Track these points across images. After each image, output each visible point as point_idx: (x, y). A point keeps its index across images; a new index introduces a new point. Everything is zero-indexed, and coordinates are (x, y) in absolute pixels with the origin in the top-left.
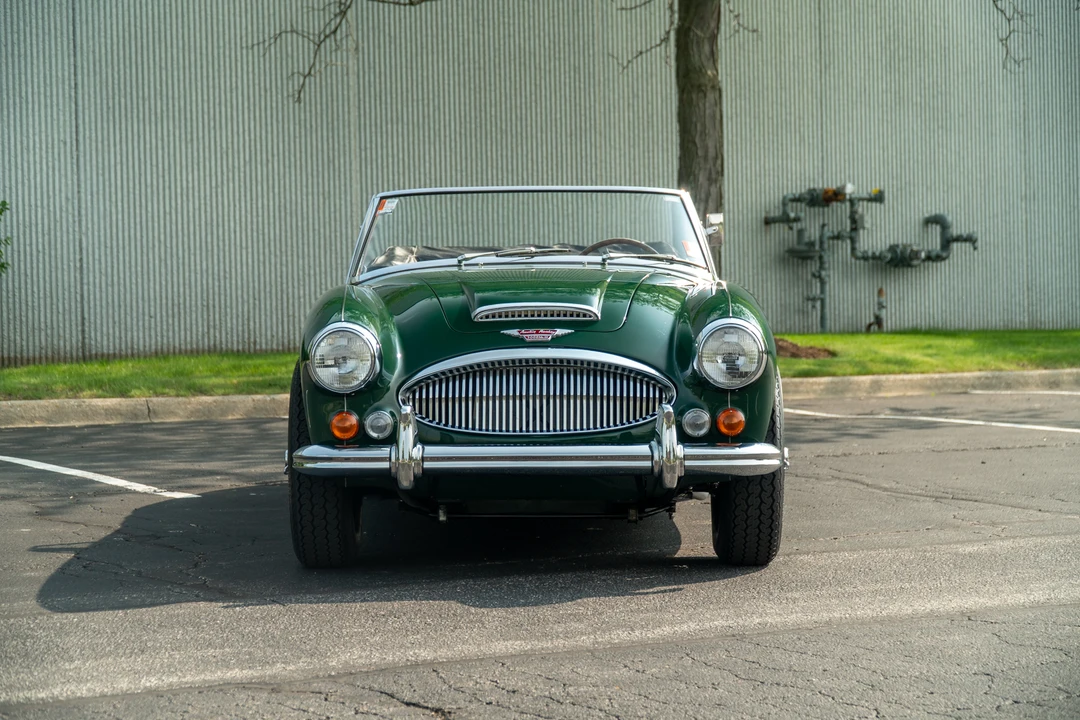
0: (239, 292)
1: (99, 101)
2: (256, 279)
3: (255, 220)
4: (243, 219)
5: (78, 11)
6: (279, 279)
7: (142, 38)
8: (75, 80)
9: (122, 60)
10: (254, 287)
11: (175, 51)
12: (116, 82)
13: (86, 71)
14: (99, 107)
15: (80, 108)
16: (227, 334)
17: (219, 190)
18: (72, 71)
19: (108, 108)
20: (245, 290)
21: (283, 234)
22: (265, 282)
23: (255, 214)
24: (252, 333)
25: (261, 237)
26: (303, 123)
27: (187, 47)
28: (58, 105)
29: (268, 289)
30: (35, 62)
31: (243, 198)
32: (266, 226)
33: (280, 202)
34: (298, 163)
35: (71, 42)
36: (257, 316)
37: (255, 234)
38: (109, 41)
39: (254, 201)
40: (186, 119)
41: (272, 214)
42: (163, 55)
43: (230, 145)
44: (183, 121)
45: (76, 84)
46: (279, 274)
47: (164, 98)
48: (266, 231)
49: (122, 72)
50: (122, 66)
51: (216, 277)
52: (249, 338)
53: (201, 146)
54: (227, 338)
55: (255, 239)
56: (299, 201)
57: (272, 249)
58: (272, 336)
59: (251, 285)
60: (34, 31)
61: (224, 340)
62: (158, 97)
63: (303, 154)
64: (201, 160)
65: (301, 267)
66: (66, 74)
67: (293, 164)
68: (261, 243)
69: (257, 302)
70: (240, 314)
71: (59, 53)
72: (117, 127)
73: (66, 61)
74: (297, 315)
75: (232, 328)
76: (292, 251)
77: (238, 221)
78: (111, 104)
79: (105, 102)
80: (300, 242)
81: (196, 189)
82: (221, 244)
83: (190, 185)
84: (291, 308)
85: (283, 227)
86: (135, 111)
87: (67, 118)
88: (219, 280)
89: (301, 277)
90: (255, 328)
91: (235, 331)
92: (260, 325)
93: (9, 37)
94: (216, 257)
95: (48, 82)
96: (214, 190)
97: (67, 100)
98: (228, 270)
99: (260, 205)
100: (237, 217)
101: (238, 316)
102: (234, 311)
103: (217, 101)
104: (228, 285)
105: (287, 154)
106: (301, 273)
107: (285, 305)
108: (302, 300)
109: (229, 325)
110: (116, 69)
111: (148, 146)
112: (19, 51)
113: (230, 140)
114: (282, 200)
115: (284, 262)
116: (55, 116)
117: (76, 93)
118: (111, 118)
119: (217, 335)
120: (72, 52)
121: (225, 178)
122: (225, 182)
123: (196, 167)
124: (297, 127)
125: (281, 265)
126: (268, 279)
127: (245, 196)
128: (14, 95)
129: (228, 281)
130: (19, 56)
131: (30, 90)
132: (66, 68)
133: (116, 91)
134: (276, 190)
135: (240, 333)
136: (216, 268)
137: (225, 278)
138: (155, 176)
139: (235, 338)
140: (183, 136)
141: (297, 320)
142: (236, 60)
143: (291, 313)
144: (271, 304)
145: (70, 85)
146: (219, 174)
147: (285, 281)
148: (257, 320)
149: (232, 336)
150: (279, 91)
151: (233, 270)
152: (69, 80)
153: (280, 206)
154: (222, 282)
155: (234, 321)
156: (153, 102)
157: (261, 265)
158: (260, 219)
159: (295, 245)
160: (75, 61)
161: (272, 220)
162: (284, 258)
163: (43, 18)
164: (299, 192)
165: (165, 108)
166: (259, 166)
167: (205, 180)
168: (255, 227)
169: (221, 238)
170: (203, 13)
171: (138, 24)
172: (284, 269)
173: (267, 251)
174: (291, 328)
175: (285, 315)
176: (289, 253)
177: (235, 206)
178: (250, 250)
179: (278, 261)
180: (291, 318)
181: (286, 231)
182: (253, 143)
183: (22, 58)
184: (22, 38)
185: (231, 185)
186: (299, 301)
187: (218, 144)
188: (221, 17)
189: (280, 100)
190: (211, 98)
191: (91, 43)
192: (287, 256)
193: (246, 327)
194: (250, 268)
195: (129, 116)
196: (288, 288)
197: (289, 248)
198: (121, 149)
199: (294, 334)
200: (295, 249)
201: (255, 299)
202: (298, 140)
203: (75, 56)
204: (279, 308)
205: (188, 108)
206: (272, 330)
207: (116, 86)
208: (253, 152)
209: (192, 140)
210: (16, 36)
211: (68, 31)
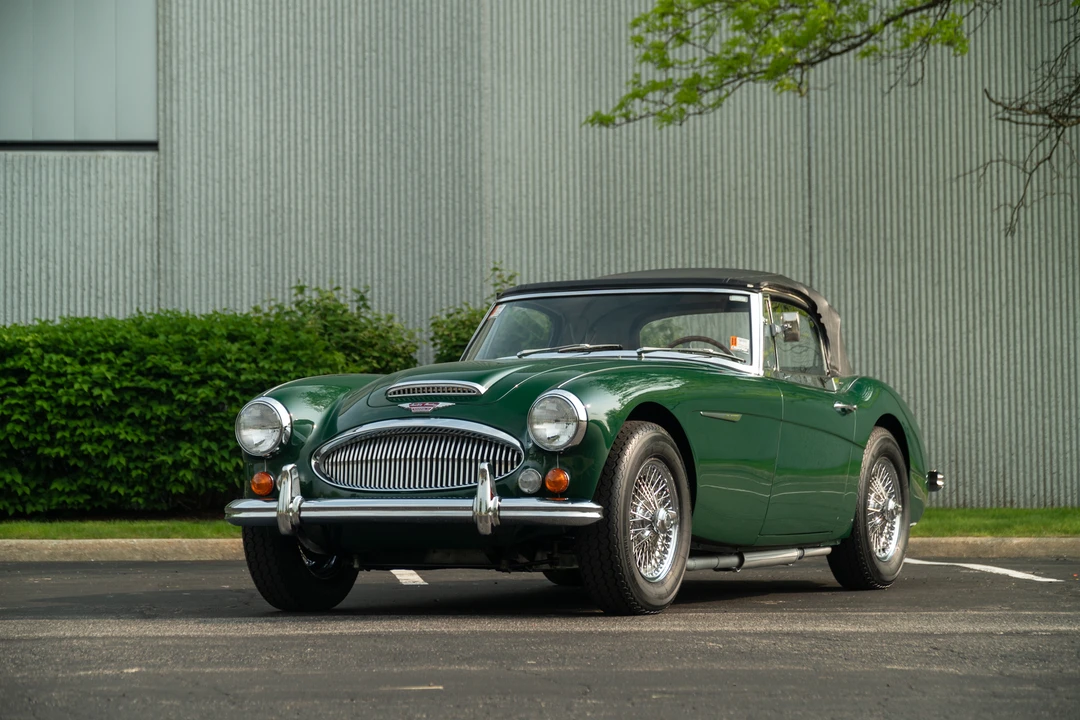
0: (994, 446)
1: (835, 244)
2: (1013, 431)
3: (1012, 368)
4: (999, 367)
5: (813, 150)
6: (1040, 433)
7: (884, 175)
8: (810, 222)
9: (861, 200)
10: (1010, 442)
11: (921, 188)
12: (855, 223)
13: (821, 212)
14: (835, 249)
15: (815, 252)
16: (978, 492)
17: (971, 336)
18: (807, 213)
19: (845, 250)
20: (1000, 444)
21: (1046, 382)
22: (1024, 435)
23: (1012, 360)
24: (1008, 491)
25: (1019, 386)
26: (1070, 261)
27: (935, 183)
28: (790, 248)
29: (1027, 444)
30: (767, 204)
31: (998, 344)
32: (1026, 374)
33: (1042, 348)
34: (1064, 304)
35: (806, 183)
36: (1014, 473)
37: (1012, 383)
38: (847, 180)
39: (1012, 347)
40: (933, 260)
41: (1032, 361)
42: (908, 193)
43: (984, 287)
44: (929, 262)
45: (811, 227)
46: (1040, 427)
47: (909, 238)
48: (1026, 379)
49: (861, 212)
50: (861, 206)
51: (966, 430)
52: (1005, 496)
53: (950, 289)
54: (978, 496)
55: (1012, 389)
56: (1065, 346)
57: (1033, 399)
58: (1032, 496)
59: (1007, 438)
60: (766, 173)
61: (975, 498)
62: (902, 237)
63: (1071, 294)
64: (950, 303)
65: (1067, 420)
66: (800, 216)
67: (1058, 306)
68: (1019, 393)
69: (1014, 457)
70: (994, 471)
71: (793, 195)
72: (855, 270)
73: (800, 202)
74: (1061, 472)
75: (984, 487)
76: (1057, 402)
77: (992, 369)
78: (848, 247)
79: (842, 244)
80: (1066, 391)
81: (944, 335)
82: (972, 394)
83: (937, 331)
84: (1055, 464)
85: (1046, 375)
86: (876, 253)
87: (801, 262)
88: (970, 433)
89: (1067, 431)
90: (1011, 486)
91: (988, 489)
92: (1018, 483)
93: (739, 180)
94: (966, 408)
95: (780, 226)
96: (964, 336)
97: (801, 244)
98: (980, 422)
99: (1018, 352)
100: (992, 365)
101: (991, 472)
102: (988, 466)
103: (969, 240)
104: (980, 439)
105: (1051, 295)
106: (1067, 426)
107: (1048, 461)
108: (1068, 456)
109: (981, 482)
110: (855, 209)
111: (889, 290)
112: (750, 195)
113: (983, 281)
114: (1045, 346)
115: (1047, 413)
116: (787, 261)
117: (810, 236)
118: (849, 261)
119: (968, 492)
120: (806, 194)
121: (978, 322)
122: (978, 326)
123: (943, 311)
124: (1064, 265)
125: (1043, 417)
126: (1027, 432)
127: (1001, 341)
128: (744, 240)
129: (980, 434)
130: (750, 199)
131: (760, 234)
132: (800, 210)
133: (855, 233)
134: (1038, 335)
135: (994, 491)
136: (966, 420)
137: (977, 431)
138: (897, 321)
139: (988, 497)
140: (930, 278)
141: (1062, 477)
142: (992, 195)
143: (1055, 470)
144: (1031, 460)
145: (804, 227)
146: (971, 318)
147: (1047, 434)
148: (1014, 478)
149: (984, 494)
150: (1042, 226)
151: (986, 422)
152: (804, 222)
153: (1042, 352)
154: (973, 435)
155: (988, 478)
156: (895, 243)
157: (1020, 416)
158: (1019, 366)
159: (1060, 394)
160: (810, 203)
161: (1032, 368)
162: (1047, 410)
163: (776, 159)
164: (1065, 337)
165: (909, 249)
166: (1018, 309)
167: (954, 324)
168: (1012, 375)
169: (972, 387)
170: (954, 146)
171: (880, 160)
172: (1047, 421)
173: (1026, 401)
174: (1055, 486)
175: (1048, 472)
176: (1053, 403)
177: (989, 353)
178: (1006, 400)
179: (1040, 412)
180: (1055, 476)
181: (1049, 380)
182: (1010, 284)
183: (753, 202)
184: (753, 181)
185: (985, 330)
186: (1065, 458)
187: (970, 286)
188: (974, 150)
189: (1043, 236)
190: (963, 236)
191: (827, 183)
192: (1050, 408)
193: (1001, 485)
194: (1006, 420)
195: (869, 258)
196: (1051, 442)
197: (1053, 398)
198: (859, 294)
199: (1059, 493)
200: (1060, 399)
201: (1011, 455)
202: (1064, 279)
203: (810, 197)
204: (1041, 463)
205: (936, 248)
206: (1032, 489)
207: (855, 228)
208: (1011, 294)
209: (939, 282)
210: (746, 179)
211: (803, 171)
